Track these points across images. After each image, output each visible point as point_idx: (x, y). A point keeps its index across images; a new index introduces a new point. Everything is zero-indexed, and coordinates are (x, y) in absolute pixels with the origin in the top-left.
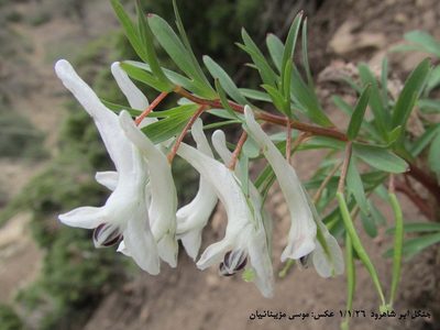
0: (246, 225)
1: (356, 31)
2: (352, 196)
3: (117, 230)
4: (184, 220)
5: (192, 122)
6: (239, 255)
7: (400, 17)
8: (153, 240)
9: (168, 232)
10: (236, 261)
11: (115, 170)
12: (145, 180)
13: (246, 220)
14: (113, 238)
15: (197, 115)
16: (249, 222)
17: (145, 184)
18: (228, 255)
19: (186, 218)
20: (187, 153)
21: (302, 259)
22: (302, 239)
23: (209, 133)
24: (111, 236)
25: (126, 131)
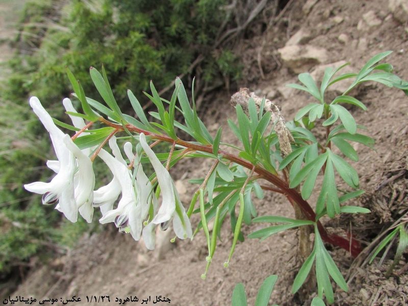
0: (130, 202)
1: (304, 42)
2: (207, 192)
3: (56, 196)
4: (101, 195)
5: (109, 138)
6: (123, 218)
7: (343, 37)
8: (75, 204)
9: (88, 201)
10: (121, 221)
11: (57, 160)
12: (76, 170)
13: (131, 199)
14: (54, 200)
15: (113, 134)
16: (133, 201)
17: (75, 173)
18: (117, 217)
19: (103, 194)
20: (105, 155)
21: (162, 224)
22: (165, 214)
23: (120, 143)
24: (52, 199)
25: (67, 145)
